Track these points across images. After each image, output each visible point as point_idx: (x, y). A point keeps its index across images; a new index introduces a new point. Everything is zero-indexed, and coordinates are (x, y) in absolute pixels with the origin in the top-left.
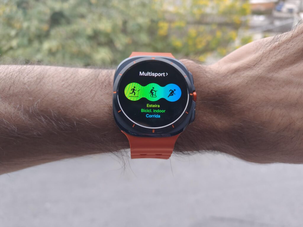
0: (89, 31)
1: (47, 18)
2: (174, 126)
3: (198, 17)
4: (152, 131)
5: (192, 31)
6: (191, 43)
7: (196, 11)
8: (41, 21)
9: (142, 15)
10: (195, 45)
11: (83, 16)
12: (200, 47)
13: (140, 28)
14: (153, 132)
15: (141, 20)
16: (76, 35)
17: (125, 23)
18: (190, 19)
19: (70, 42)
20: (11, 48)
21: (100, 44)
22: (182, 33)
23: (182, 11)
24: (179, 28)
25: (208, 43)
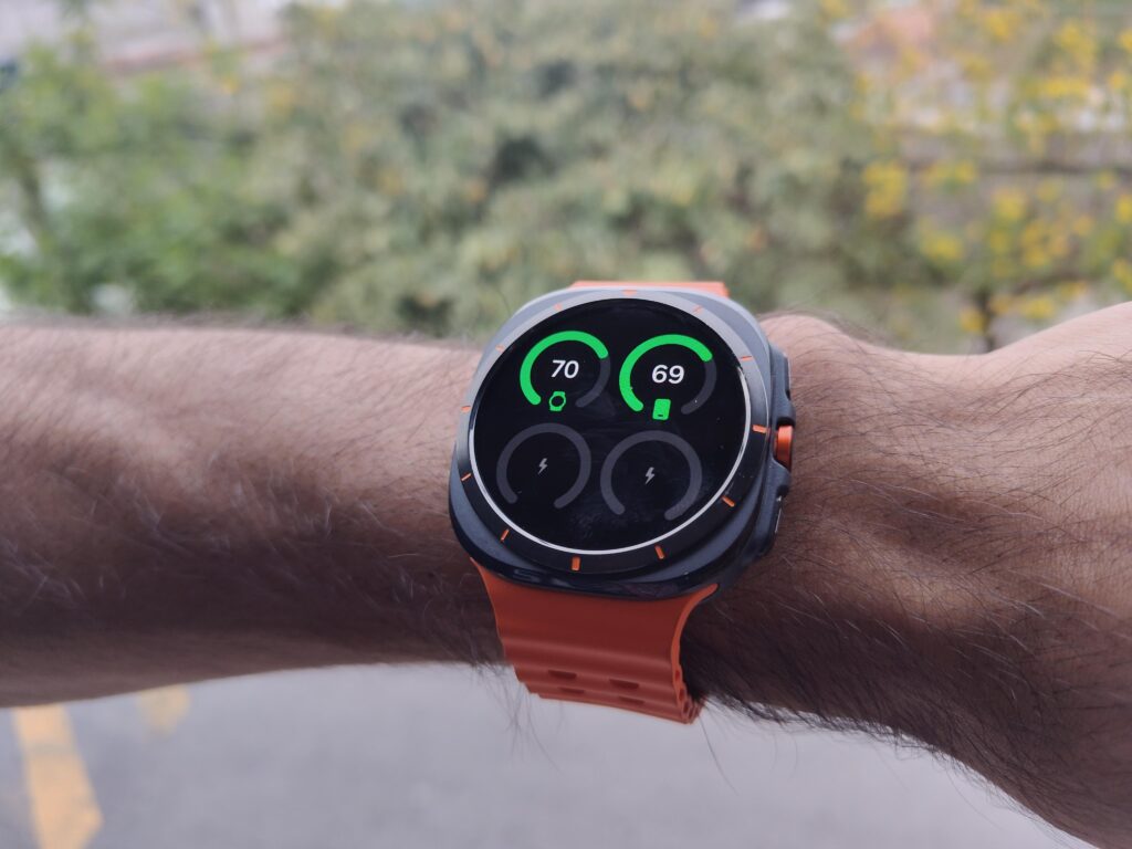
0: (616, 201)
1: (484, 157)
2: (664, 553)
3: (1036, 148)
4: (570, 564)
5: (1009, 201)
6: (1000, 244)
7: (1027, 120)
8: (465, 169)
9: (809, 141)
10: (1017, 254)
11: (598, 151)
12: (1039, 261)
13: (795, 189)
14: (576, 567)
15: (800, 161)
16: (569, 212)
17: (745, 174)
18: (1001, 154)
19: (551, 238)
20: (368, 258)
21: (649, 246)
22: (965, 206)
23: (970, 125)
24: (953, 187)
25: (1076, 248)
